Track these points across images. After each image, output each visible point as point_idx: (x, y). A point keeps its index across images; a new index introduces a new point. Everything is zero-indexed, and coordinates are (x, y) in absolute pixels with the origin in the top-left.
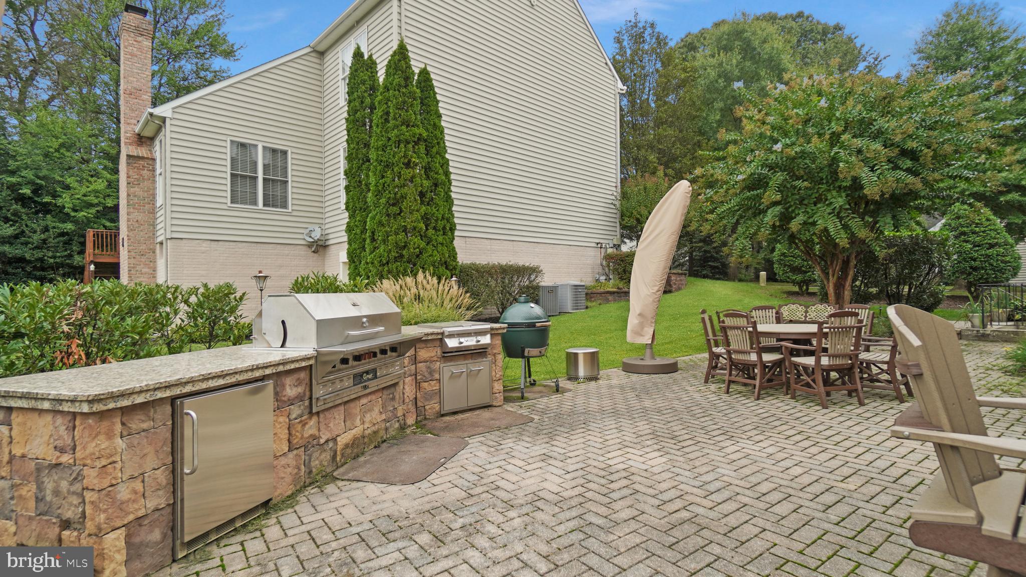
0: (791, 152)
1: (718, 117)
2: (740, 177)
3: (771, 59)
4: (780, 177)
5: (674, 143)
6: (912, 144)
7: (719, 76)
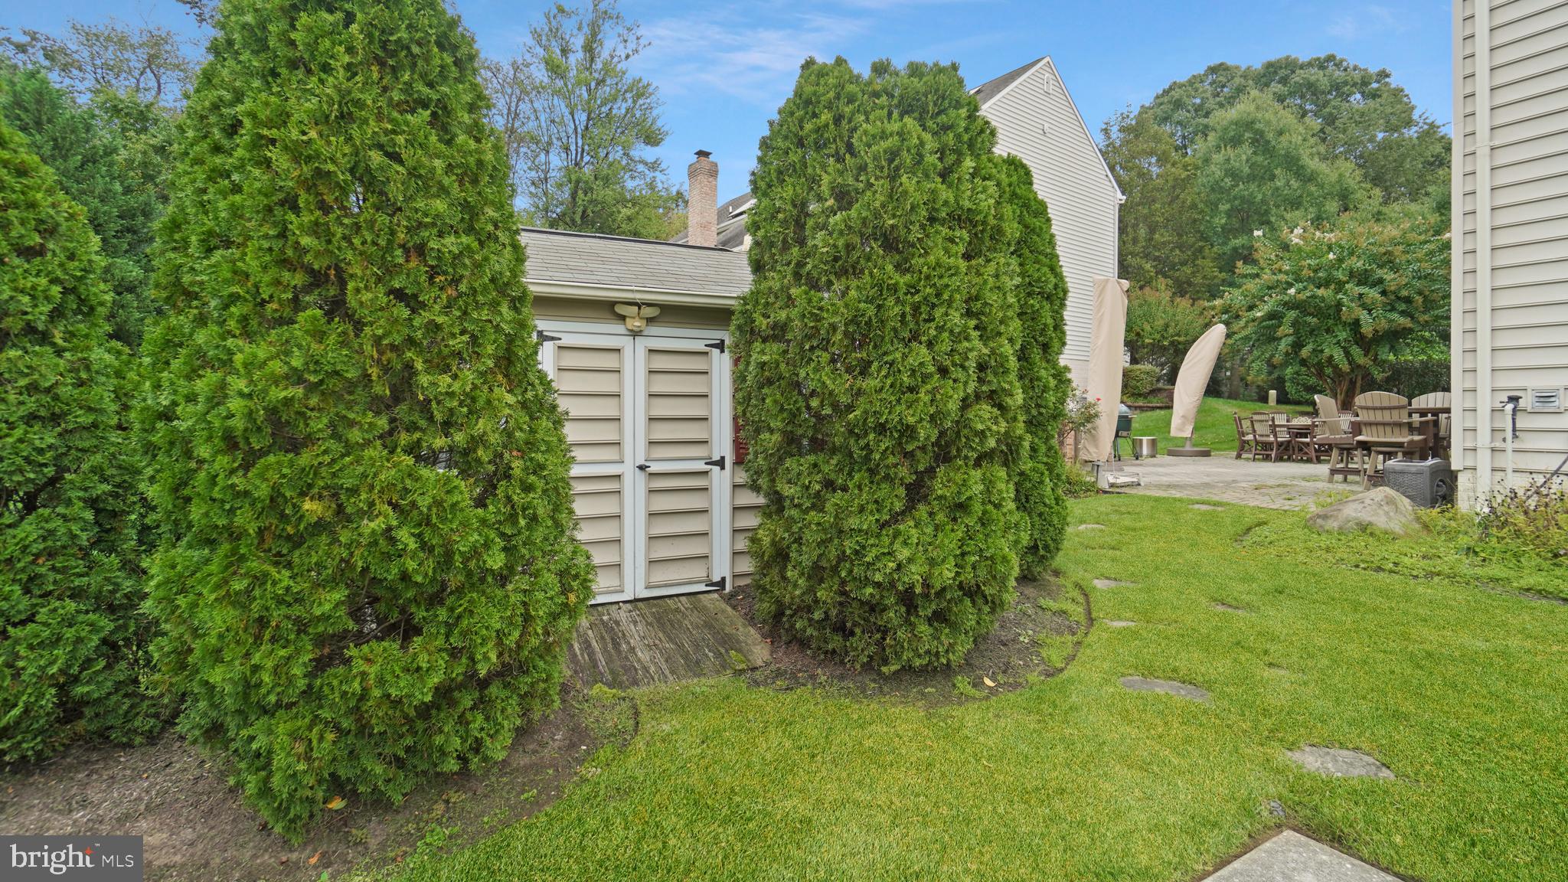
0: (1302, 296)
1: (1223, 221)
2: (1259, 314)
3: (1287, 155)
4: (1292, 314)
5: (1172, 250)
6: (1404, 293)
7: (1226, 175)
